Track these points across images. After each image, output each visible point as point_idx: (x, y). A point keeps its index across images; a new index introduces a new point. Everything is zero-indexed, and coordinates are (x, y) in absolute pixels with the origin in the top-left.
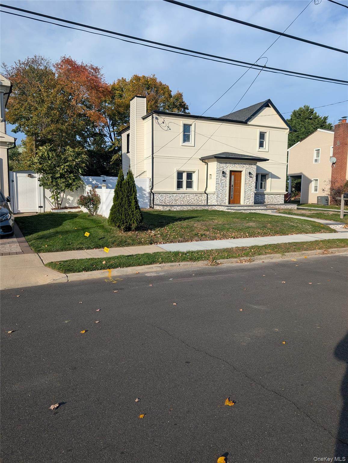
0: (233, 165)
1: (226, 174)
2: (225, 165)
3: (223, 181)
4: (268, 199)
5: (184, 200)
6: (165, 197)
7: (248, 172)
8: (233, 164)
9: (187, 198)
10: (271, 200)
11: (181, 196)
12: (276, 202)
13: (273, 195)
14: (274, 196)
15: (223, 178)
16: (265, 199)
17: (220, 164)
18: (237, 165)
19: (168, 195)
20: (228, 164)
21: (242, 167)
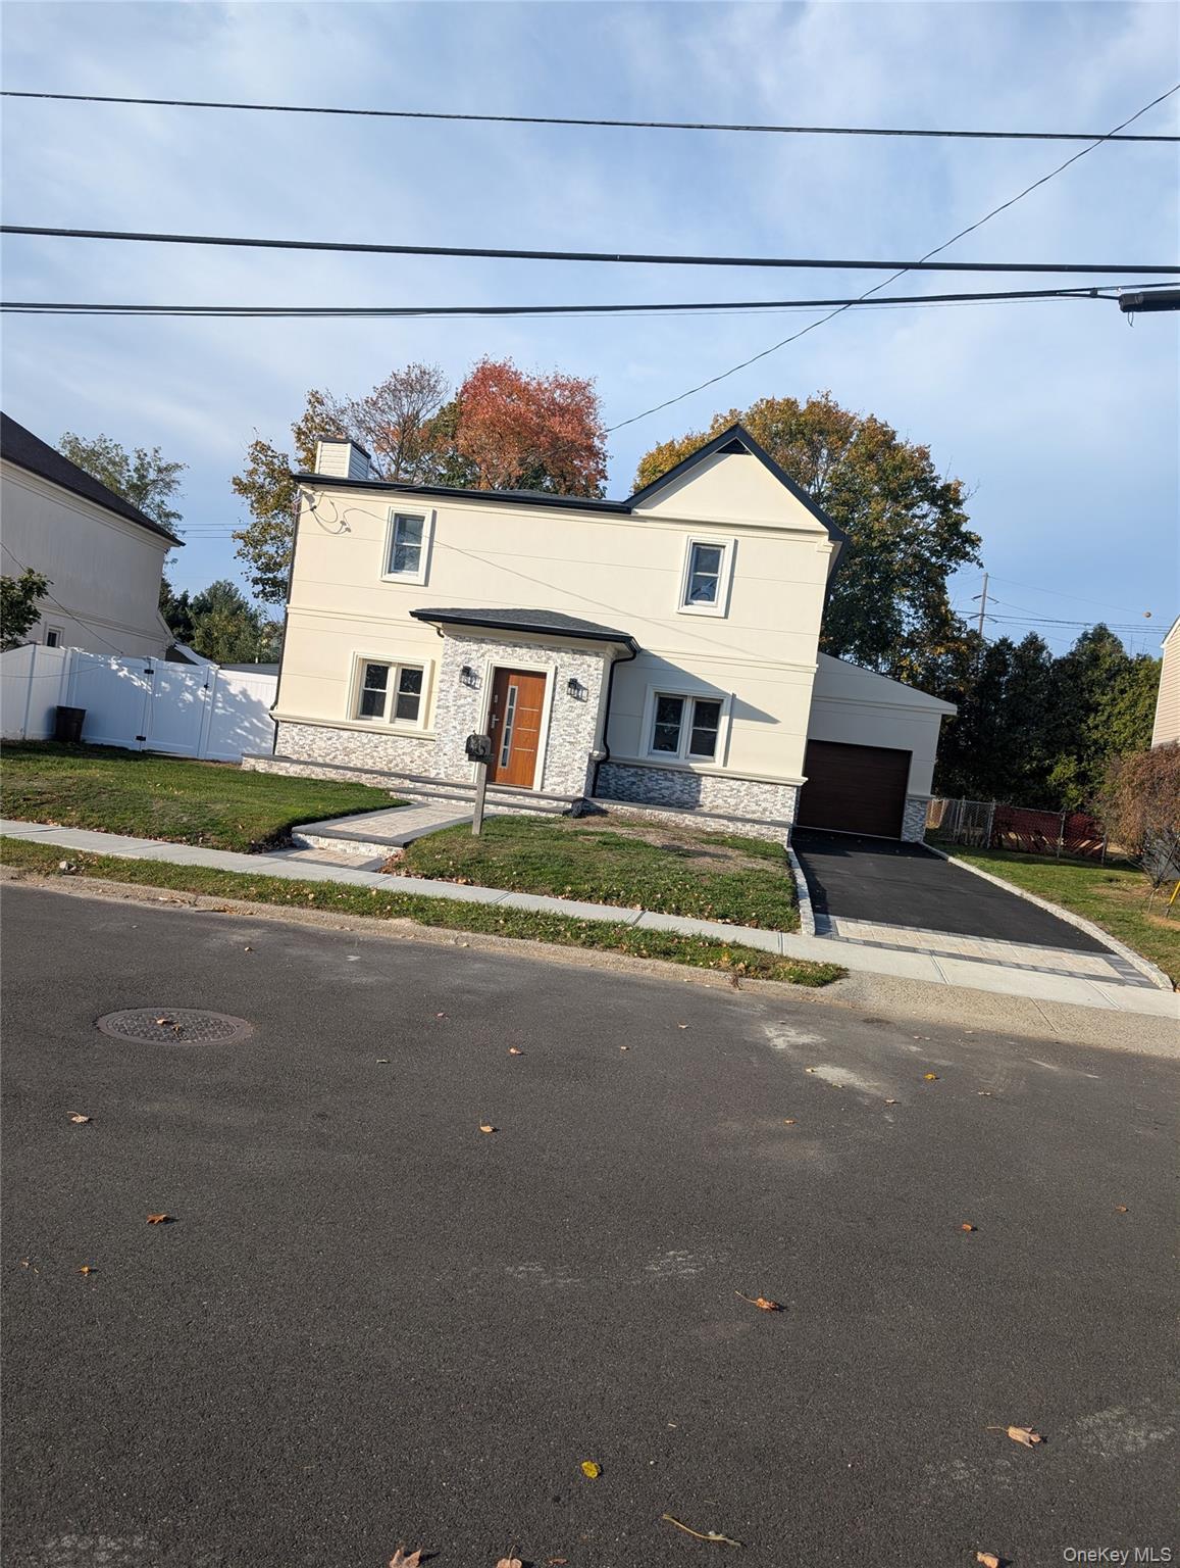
0: (509, 650)
1: (476, 677)
2: (475, 647)
3: (462, 701)
4: (715, 796)
5: (375, 754)
6: (311, 737)
7: (569, 678)
8: (507, 646)
9: (386, 749)
10: (729, 800)
11: (366, 741)
12: (754, 812)
13: (739, 783)
14: (744, 787)
15: (465, 690)
16: (699, 792)
17: (457, 643)
18: (525, 650)
19: (322, 733)
20: (486, 643)
21: (544, 658)
